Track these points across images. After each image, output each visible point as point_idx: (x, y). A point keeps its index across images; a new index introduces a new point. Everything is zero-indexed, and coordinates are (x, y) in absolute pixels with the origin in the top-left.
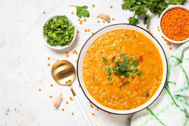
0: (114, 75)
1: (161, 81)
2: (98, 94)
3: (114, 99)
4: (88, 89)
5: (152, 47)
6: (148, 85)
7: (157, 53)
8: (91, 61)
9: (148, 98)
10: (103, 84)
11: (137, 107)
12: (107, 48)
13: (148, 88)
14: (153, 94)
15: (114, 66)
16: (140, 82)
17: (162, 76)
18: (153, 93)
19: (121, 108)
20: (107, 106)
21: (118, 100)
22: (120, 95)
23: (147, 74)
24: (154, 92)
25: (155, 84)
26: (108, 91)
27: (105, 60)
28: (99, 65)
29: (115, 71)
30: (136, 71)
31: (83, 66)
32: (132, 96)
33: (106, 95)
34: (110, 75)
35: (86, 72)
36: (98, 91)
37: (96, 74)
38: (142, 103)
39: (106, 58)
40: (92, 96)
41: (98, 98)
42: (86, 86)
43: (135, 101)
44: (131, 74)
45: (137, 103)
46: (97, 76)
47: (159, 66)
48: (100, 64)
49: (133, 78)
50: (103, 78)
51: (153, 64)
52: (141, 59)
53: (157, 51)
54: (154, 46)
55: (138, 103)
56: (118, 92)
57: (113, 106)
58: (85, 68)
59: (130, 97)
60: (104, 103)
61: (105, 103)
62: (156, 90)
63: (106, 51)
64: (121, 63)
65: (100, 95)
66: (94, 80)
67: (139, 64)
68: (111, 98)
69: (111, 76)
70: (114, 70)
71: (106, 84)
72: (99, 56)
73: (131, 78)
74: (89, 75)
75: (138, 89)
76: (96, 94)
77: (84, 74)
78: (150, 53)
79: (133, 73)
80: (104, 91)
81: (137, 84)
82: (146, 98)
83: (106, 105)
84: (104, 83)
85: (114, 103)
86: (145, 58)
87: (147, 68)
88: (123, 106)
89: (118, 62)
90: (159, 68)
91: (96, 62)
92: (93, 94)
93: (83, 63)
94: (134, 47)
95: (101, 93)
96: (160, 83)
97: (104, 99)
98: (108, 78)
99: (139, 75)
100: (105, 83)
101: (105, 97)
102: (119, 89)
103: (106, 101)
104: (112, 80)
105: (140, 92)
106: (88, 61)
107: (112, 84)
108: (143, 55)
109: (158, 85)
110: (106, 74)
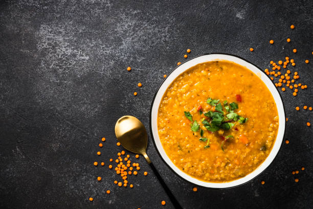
0: (207, 133)
1: (278, 122)
2: (193, 167)
3: (218, 168)
4: (176, 164)
5: (251, 76)
6: (261, 133)
7: (260, 84)
8: (169, 122)
9: (267, 152)
10: (196, 152)
11: (255, 169)
12: (186, 97)
13: (262, 137)
14: (272, 145)
15: (205, 120)
16: (248, 132)
17: (277, 114)
18: (271, 142)
19: (232, 178)
20: (211, 180)
21: (225, 166)
22: (226, 159)
23: (255, 118)
24: (273, 141)
25: (270, 129)
26: (207, 159)
27: (188, 116)
28: (182, 126)
29: (208, 127)
30: (238, 117)
31: (159, 134)
32: (243, 156)
33: (206, 165)
34: (202, 134)
35: (166, 140)
36: (192, 162)
37: (181, 139)
38: (261, 161)
39: (189, 113)
40: (184, 172)
41: (195, 173)
42: (172, 160)
43: (250, 161)
44: (232, 125)
45: (253, 164)
46: (183, 142)
47: (268, 102)
48: (183, 123)
49: (236, 129)
50: (193, 141)
51: (259, 101)
52: (239, 98)
53: (260, 81)
54: (252, 74)
55: (255, 163)
56: (221, 155)
57: (219, 179)
58: (163, 135)
59: (240, 157)
60: (205, 178)
61: (207, 178)
62: (275, 137)
63: (186, 102)
64: (213, 112)
65: (196, 168)
66: (181, 149)
67: (239, 106)
68: (213, 167)
69: (205, 135)
70: (206, 125)
71: (201, 150)
72: (178, 112)
73: (233, 130)
74: (172, 143)
75: (249, 143)
76: (190, 167)
77: (164, 145)
78: (250, 87)
79: (234, 121)
80: (201, 160)
81: (244, 136)
82: (264, 153)
83: (209, 179)
84: (196, 149)
85: (220, 174)
86: (245, 96)
87: (252, 109)
88: (234, 174)
89: (209, 113)
90: (270, 103)
91: (177, 121)
92: (186, 169)
93: (159, 129)
94: (225, 84)
95: (198, 165)
96: (278, 126)
97: (203, 172)
98: (201, 140)
99: (244, 122)
100: (199, 149)
101: (204, 168)
102: (221, 151)
103: (207, 175)
104: (207, 140)
105: (252, 147)
106: (165, 124)
107: (209, 147)
108: (241, 92)
109: (275, 129)
110: (196, 134)
